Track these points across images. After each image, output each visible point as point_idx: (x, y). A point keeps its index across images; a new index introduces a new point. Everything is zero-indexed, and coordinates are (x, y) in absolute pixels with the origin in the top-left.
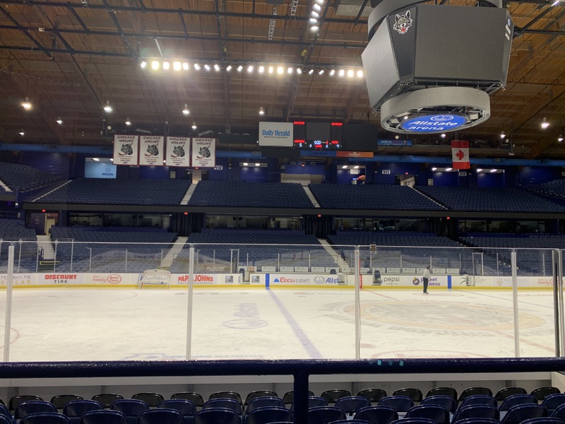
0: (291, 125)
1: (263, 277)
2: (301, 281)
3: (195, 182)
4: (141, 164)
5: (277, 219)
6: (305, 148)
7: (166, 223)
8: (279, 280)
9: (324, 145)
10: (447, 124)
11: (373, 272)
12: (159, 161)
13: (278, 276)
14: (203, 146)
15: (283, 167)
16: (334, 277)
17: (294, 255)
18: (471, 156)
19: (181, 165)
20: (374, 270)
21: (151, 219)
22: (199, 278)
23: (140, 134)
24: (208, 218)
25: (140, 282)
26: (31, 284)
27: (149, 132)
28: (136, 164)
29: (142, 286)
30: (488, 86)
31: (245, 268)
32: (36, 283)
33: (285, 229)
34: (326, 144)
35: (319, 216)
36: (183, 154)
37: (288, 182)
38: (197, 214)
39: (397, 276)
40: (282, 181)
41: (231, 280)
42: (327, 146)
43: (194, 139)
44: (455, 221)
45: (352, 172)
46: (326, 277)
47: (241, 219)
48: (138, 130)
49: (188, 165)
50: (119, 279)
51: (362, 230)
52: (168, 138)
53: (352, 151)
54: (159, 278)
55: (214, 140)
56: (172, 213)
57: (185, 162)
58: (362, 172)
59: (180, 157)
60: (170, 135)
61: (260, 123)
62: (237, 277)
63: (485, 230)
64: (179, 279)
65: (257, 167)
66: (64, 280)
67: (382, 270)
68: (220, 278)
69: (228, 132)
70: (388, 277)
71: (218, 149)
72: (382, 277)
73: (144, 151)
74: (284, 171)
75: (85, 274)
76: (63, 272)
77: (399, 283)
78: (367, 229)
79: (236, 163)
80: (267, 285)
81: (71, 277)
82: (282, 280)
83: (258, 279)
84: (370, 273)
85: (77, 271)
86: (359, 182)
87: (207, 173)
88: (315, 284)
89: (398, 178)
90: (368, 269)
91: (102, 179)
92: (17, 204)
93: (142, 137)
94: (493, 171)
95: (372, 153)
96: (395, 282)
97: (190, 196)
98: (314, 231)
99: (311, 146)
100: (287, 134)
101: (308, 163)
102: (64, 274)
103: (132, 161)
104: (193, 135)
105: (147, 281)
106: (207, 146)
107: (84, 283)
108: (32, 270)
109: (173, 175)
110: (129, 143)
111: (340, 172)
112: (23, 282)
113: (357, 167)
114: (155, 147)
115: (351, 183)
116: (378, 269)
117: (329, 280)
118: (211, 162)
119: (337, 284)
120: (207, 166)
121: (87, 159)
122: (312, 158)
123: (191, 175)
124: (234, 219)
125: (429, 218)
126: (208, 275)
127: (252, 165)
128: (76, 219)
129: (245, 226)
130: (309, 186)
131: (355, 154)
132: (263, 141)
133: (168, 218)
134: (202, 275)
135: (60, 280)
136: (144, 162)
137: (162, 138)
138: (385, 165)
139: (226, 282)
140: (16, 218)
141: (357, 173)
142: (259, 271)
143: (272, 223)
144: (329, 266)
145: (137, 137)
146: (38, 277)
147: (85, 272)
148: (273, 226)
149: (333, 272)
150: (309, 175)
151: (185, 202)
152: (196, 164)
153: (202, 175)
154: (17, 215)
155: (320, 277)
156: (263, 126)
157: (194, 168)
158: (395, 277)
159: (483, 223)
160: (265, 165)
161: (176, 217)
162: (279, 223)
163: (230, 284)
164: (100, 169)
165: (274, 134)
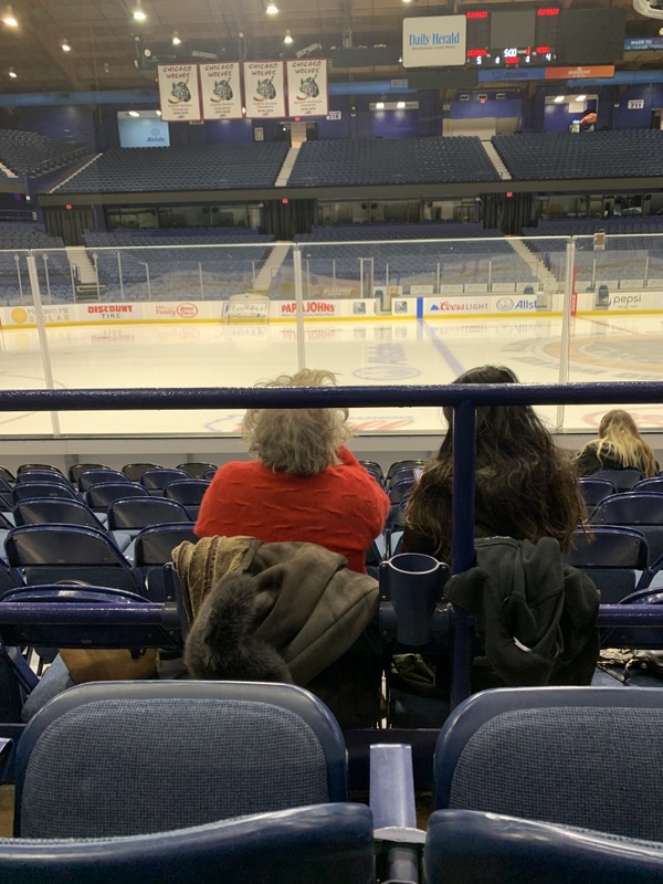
0: (462, 19)
1: (412, 303)
2: (475, 307)
3: (296, 145)
4: (206, 117)
5: (436, 204)
6: (487, 65)
7: (256, 220)
8: (439, 307)
9: (521, 57)
11: (597, 287)
12: (234, 111)
13: (437, 301)
16: (531, 298)
17: (465, 267)
19: (271, 115)
20: (598, 284)
21: (231, 214)
22: (314, 307)
23: (198, 61)
24: (321, 208)
25: (226, 315)
26: (71, 320)
27: (213, 56)
28: (199, 118)
29: (229, 320)
31: (384, 289)
32: (78, 319)
33: (449, 221)
34: (525, 55)
35: (509, 195)
36: (273, 95)
37: (456, 134)
38: (302, 201)
39: (637, 294)
40: (445, 134)
41: (362, 309)
42: (528, 59)
43: (290, 64)
45: (573, 108)
46: (517, 299)
47: (374, 206)
48: (195, 54)
49: (283, 114)
50: (195, 311)
51: (583, 217)
52: (246, 64)
53: (574, 65)
54: (252, 308)
55: (324, 62)
56: (264, 202)
57: (277, 111)
58: (590, 107)
59: (269, 101)
60: (250, 59)
61: (407, 22)
62: (370, 303)
64: (284, 308)
65: (401, 109)
66: (115, 313)
67: (612, 284)
68: (344, 306)
69: (348, 44)
70: (620, 295)
71: (331, 79)
72: (612, 296)
73: (208, 94)
74: (448, 115)
75: (143, 304)
76: (113, 301)
77: (640, 306)
78: (591, 215)
79: (364, 103)
80: (420, 314)
81: (124, 309)
82: (444, 307)
83: (404, 307)
84: (591, 290)
85: (132, 300)
86: (584, 126)
87: (315, 128)
88: (497, 311)
89: (657, 115)
90: (588, 284)
91: (149, 148)
92: (28, 198)
93: (202, 67)
96: (633, 303)
97: (290, 170)
98: (499, 223)
99: (498, 60)
100: (453, 39)
101: (492, 96)
102: (114, 304)
103: (192, 115)
104: (289, 55)
105: (236, 313)
106: (312, 75)
107: (145, 318)
108: (68, 300)
109: (259, 135)
111: (549, 109)
112: (59, 318)
113: (582, 98)
114: (226, 85)
116: (605, 283)
117: (521, 304)
118: (320, 107)
119: (534, 310)
120: (314, 113)
121: (121, 115)
122: (501, 85)
123: (289, 131)
124: (364, 207)
126: (327, 302)
127: (391, 106)
128: (117, 217)
129: (383, 218)
130: (492, 141)
131: (580, 72)
132: (412, 58)
133: (258, 211)
134: (316, 301)
135: (110, 313)
136: (210, 114)
137: (236, 65)
138: (634, 91)
139: (355, 311)
140: (31, 221)
141: (581, 109)
142: (407, 293)
143: (427, 211)
144: (522, 280)
145: (194, 67)
146: (78, 310)
147: (143, 300)
148: (429, 217)
149: (529, 291)
150: (492, 120)
151: (282, 181)
152: (295, 111)
153: (308, 131)
154: (31, 215)
155: (507, 300)
156: (412, 27)
157: (293, 119)
158: (633, 294)
160: (415, 105)
161: (271, 208)
163: (360, 315)
164: (143, 131)
165: (431, 40)
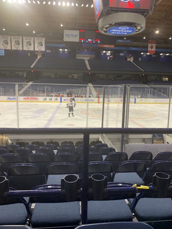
0: (78, 31)
3: (39, 57)
4: (12, 49)
5: (72, 75)
6: (85, 42)
8: (66, 100)
9: (92, 41)
10: (127, 31)
12: (20, 48)
13: (65, 98)
14: (39, 41)
15: (77, 51)
16: (89, 99)
18: (156, 48)
19: (30, 50)
21: (19, 74)
23: (11, 35)
24: (43, 74)
27: (15, 34)
30: (144, 12)
34: (94, 41)
36: (31, 45)
40: (77, 58)
41: (46, 99)
43: (35, 38)
44: (146, 76)
45: (108, 54)
48: (10, 33)
51: (108, 80)
52: (24, 37)
53: (105, 44)
56: (27, 71)
57: (32, 49)
58: (111, 54)
59: (29, 46)
61: (64, 30)
62: (48, 98)
63: (159, 80)
65: (66, 51)
68: (41, 98)
69: (50, 34)
71: (46, 42)
73: (13, 43)
74: (77, 53)
78: (110, 79)
79: (57, 49)
80: (61, 101)
83: (57, 99)
86: (110, 58)
88: (81, 102)
89: (126, 57)
93: (12, 37)
94: (167, 54)
95: (114, 46)
97: (35, 64)
99: (87, 42)
100: (76, 36)
101: (88, 50)
103: (9, 48)
104: (35, 36)
106: (41, 41)
109: (29, 54)
110: (7, 39)
111: (102, 54)
113: (109, 52)
114: (18, 41)
115: (107, 59)
118: (43, 49)
120: (41, 50)
123: (37, 54)
125: (136, 74)
126: (36, 97)
127: (64, 50)
129: (59, 77)
130: (88, 60)
131: (106, 46)
132: (66, 39)
133: (26, 73)
134: (33, 97)
136: (14, 48)
137: (21, 37)
141: (109, 54)
143: (70, 76)
145: (10, 36)
148: (71, 78)
149: (89, 97)
150: (89, 55)
151: (32, 67)
152: (36, 49)
153: (42, 54)
155: (82, 99)
156: (66, 32)
157: (38, 51)
159: (158, 77)
160: (69, 50)
161: (29, 73)
162: (73, 77)
165: (71, 36)
